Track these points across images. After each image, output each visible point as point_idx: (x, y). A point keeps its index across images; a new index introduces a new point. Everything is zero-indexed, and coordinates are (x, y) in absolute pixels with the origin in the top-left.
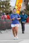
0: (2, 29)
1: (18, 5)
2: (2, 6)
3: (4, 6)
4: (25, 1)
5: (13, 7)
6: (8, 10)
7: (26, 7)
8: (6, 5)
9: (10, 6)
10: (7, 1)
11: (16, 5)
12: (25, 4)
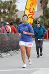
0: (2, 49)
1: (30, 8)
2: (2, 11)
3: (6, 10)
4: (41, 2)
5: (22, 11)
6: (13, 17)
7: (43, 13)
8: (9, 9)
9: (17, 11)
10: (11, 2)
11: (26, 9)
12: (41, 6)
